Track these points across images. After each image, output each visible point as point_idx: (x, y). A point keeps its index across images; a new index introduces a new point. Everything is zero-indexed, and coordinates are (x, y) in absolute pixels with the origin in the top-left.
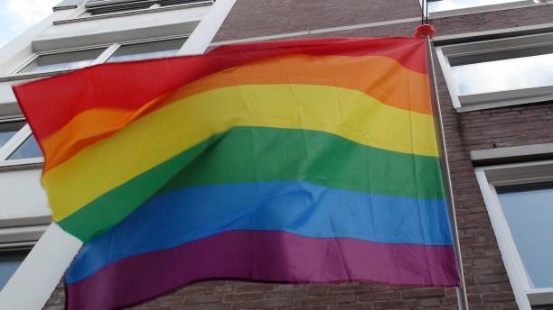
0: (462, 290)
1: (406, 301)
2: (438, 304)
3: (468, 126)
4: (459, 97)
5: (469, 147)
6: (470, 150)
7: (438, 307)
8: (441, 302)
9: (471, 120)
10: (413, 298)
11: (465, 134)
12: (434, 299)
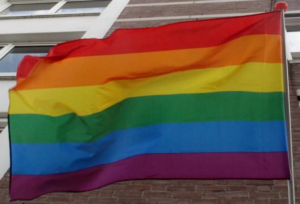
0: (291, 183)
1: (248, 186)
2: (268, 189)
3: (296, 72)
4: (291, 53)
5: (296, 87)
6: (297, 89)
7: (269, 191)
8: (271, 188)
9: (298, 69)
10: (253, 185)
11: (293, 78)
12: (267, 186)
